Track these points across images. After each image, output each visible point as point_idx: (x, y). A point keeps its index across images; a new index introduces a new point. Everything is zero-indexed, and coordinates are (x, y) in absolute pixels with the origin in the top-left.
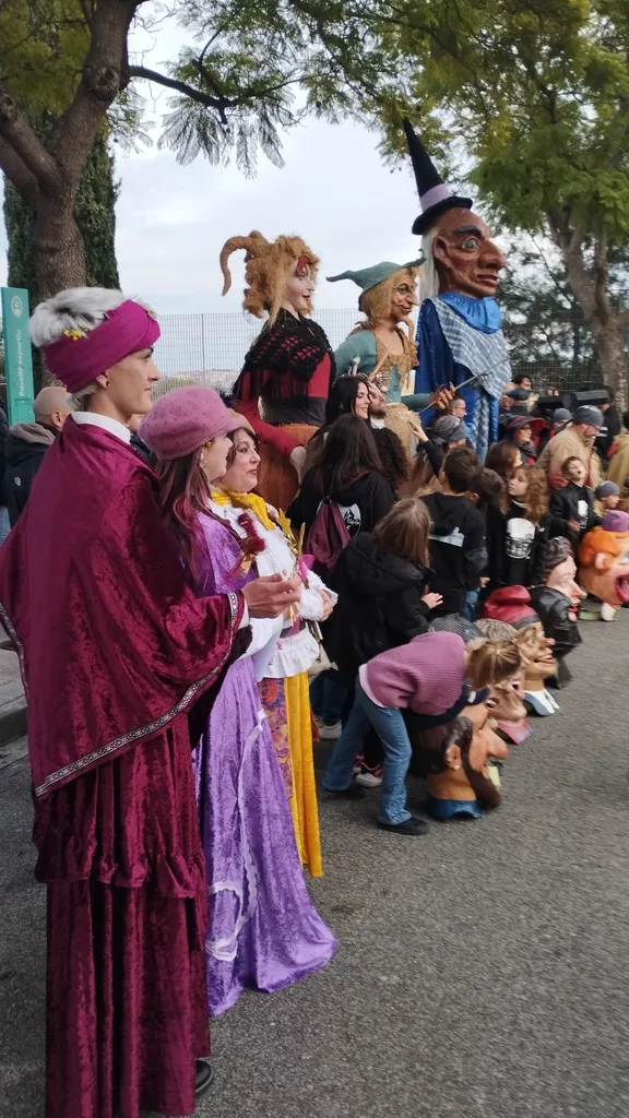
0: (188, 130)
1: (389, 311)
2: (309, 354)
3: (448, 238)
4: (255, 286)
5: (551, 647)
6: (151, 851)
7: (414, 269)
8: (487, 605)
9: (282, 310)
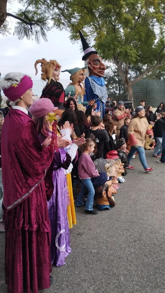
0: (21, 31)
1: (78, 80)
2: (59, 91)
3: (92, 62)
4: (44, 73)
5: (123, 165)
6: (38, 221)
7: (84, 69)
8: (107, 155)
9: (52, 79)
